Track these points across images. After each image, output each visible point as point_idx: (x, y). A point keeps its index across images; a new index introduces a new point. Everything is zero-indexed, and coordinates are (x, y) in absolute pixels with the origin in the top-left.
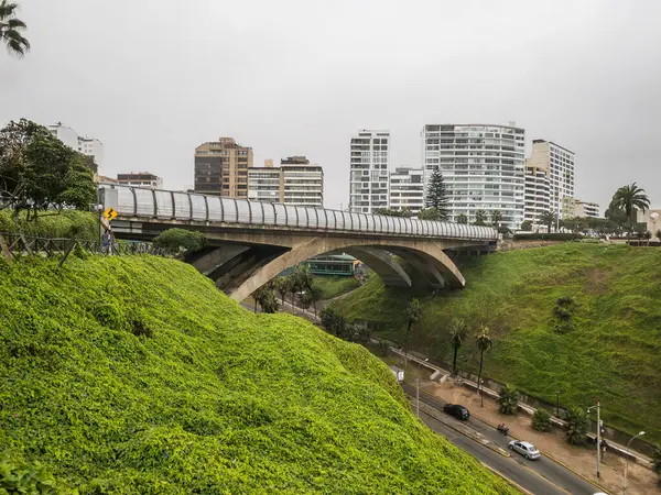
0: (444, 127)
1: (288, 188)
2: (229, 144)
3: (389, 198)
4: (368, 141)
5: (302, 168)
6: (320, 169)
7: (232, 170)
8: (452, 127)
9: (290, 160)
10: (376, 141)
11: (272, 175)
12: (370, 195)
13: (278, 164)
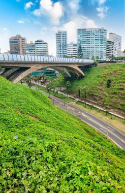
0: (83, 30)
1: (37, 50)
2: (19, 37)
3: (67, 52)
4: (60, 34)
5: (41, 43)
6: (46, 43)
7: (21, 44)
8: (85, 29)
9: (38, 41)
10: (63, 34)
11: (32, 46)
12: (62, 51)
13: (34, 42)
